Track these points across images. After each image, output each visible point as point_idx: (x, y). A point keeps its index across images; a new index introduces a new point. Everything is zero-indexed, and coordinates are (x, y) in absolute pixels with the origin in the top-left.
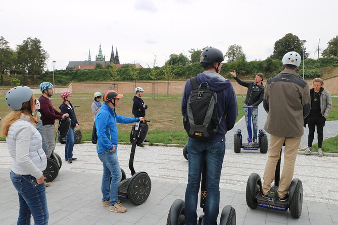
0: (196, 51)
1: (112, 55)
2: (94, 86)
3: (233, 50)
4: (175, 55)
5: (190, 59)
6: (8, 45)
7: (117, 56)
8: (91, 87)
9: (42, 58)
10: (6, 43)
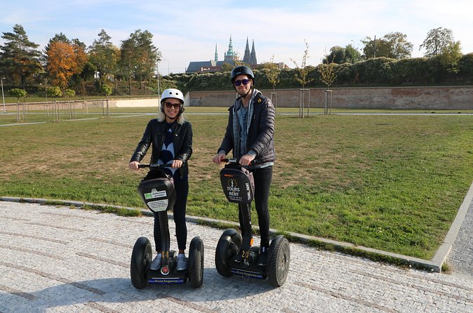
0: (373, 39)
1: (247, 51)
2: (219, 96)
3: (437, 36)
4: (338, 48)
5: (362, 53)
6: (110, 41)
7: (253, 53)
8: (214, 96)
9: (151, 57)
10: (108, 38)
